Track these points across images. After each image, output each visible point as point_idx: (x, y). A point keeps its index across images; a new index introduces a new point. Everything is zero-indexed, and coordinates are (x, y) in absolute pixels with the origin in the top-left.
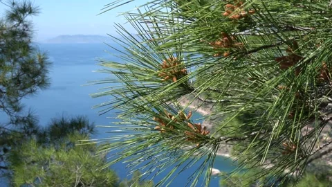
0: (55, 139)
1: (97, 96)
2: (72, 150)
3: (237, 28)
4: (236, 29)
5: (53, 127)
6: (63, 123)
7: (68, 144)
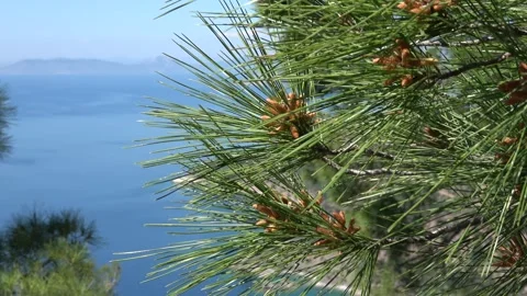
0: (20, 254)
1: (153, 165)
2: (54, 274)
3: (426, 32)
4: (423, 33)
5: (15, 232)
6: (34, 223)
7: (44, 265)
